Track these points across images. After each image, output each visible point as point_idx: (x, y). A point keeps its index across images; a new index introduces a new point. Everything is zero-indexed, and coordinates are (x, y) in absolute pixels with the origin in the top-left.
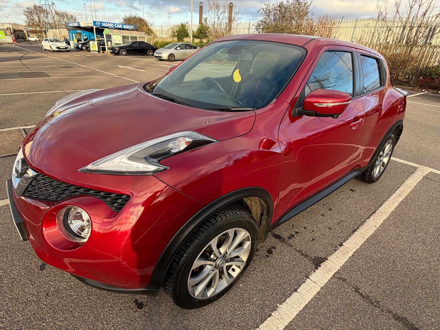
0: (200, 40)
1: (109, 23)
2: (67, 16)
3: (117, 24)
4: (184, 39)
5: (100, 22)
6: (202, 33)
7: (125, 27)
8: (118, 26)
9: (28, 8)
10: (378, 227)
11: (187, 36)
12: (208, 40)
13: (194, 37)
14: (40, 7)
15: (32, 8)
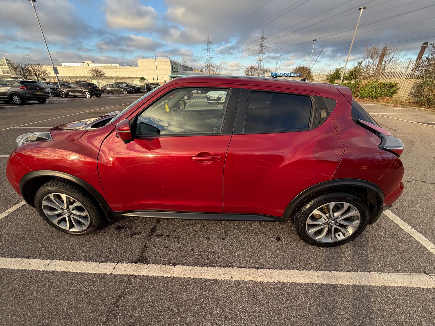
0: (349, 81)
1: (282, 73)
2: (267, 70)
3: (287, 73)
4: (335, 81)
5: (275, 73)
6: (352, 75)
7: (292, 75)
8: (288, 75)
9: (247, 68)
10: (234, 280)
11: (339, 78)
12: (357, 81)
13: (345, 79)
14: (253, 67)
15: (250, 68)
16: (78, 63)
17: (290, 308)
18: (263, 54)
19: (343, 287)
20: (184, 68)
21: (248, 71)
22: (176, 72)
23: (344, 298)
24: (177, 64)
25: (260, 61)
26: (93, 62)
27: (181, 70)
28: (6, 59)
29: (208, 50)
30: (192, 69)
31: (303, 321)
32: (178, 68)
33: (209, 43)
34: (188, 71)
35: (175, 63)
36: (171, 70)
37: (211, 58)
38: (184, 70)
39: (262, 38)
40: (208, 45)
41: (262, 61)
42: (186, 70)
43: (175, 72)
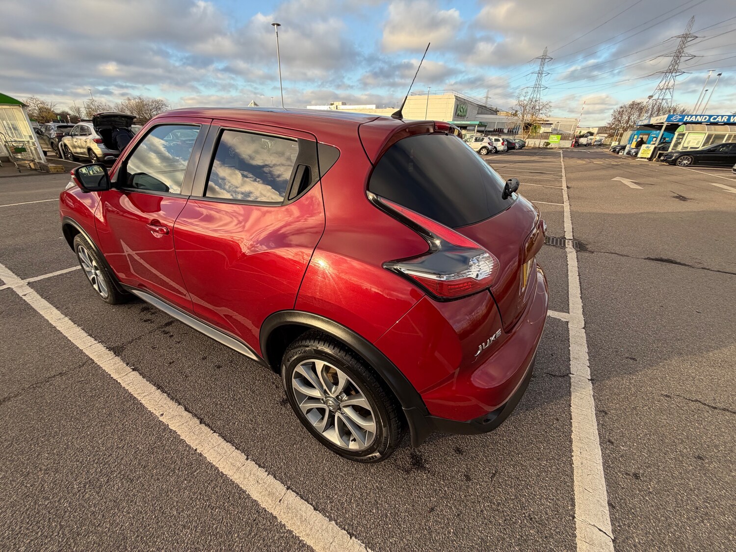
3: (718, 116)
5: (680, 116)
8: (718, 120)
10: (159, 419)
14: (639, 104)
15: (627, 106)
16: (325, 105)
17: (165, 492)
18: (678, 74)
19: (271, 523)
20: (479, 109)
21: (621, 113)
22: (461, 116)
23: (247, 537)
24: (466, 102)
25: (664, 91)
26: (344, 104)
27: (471, 112)
28: (254, 102)
29: (540, 73)
30: (496, 112)
31: (155, 517)
32: (468, 108)
33: (544, 59)
34: (486, 114)
35: (463, 101)
36: (452, 114)
37: (542, 89)
38: (478, 114)
39: (685, 37)
40: (541, 65)
41: (671, 90)
42: (481, 113)
43: (459, 117)
